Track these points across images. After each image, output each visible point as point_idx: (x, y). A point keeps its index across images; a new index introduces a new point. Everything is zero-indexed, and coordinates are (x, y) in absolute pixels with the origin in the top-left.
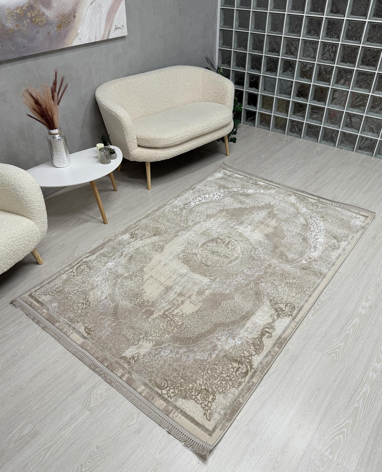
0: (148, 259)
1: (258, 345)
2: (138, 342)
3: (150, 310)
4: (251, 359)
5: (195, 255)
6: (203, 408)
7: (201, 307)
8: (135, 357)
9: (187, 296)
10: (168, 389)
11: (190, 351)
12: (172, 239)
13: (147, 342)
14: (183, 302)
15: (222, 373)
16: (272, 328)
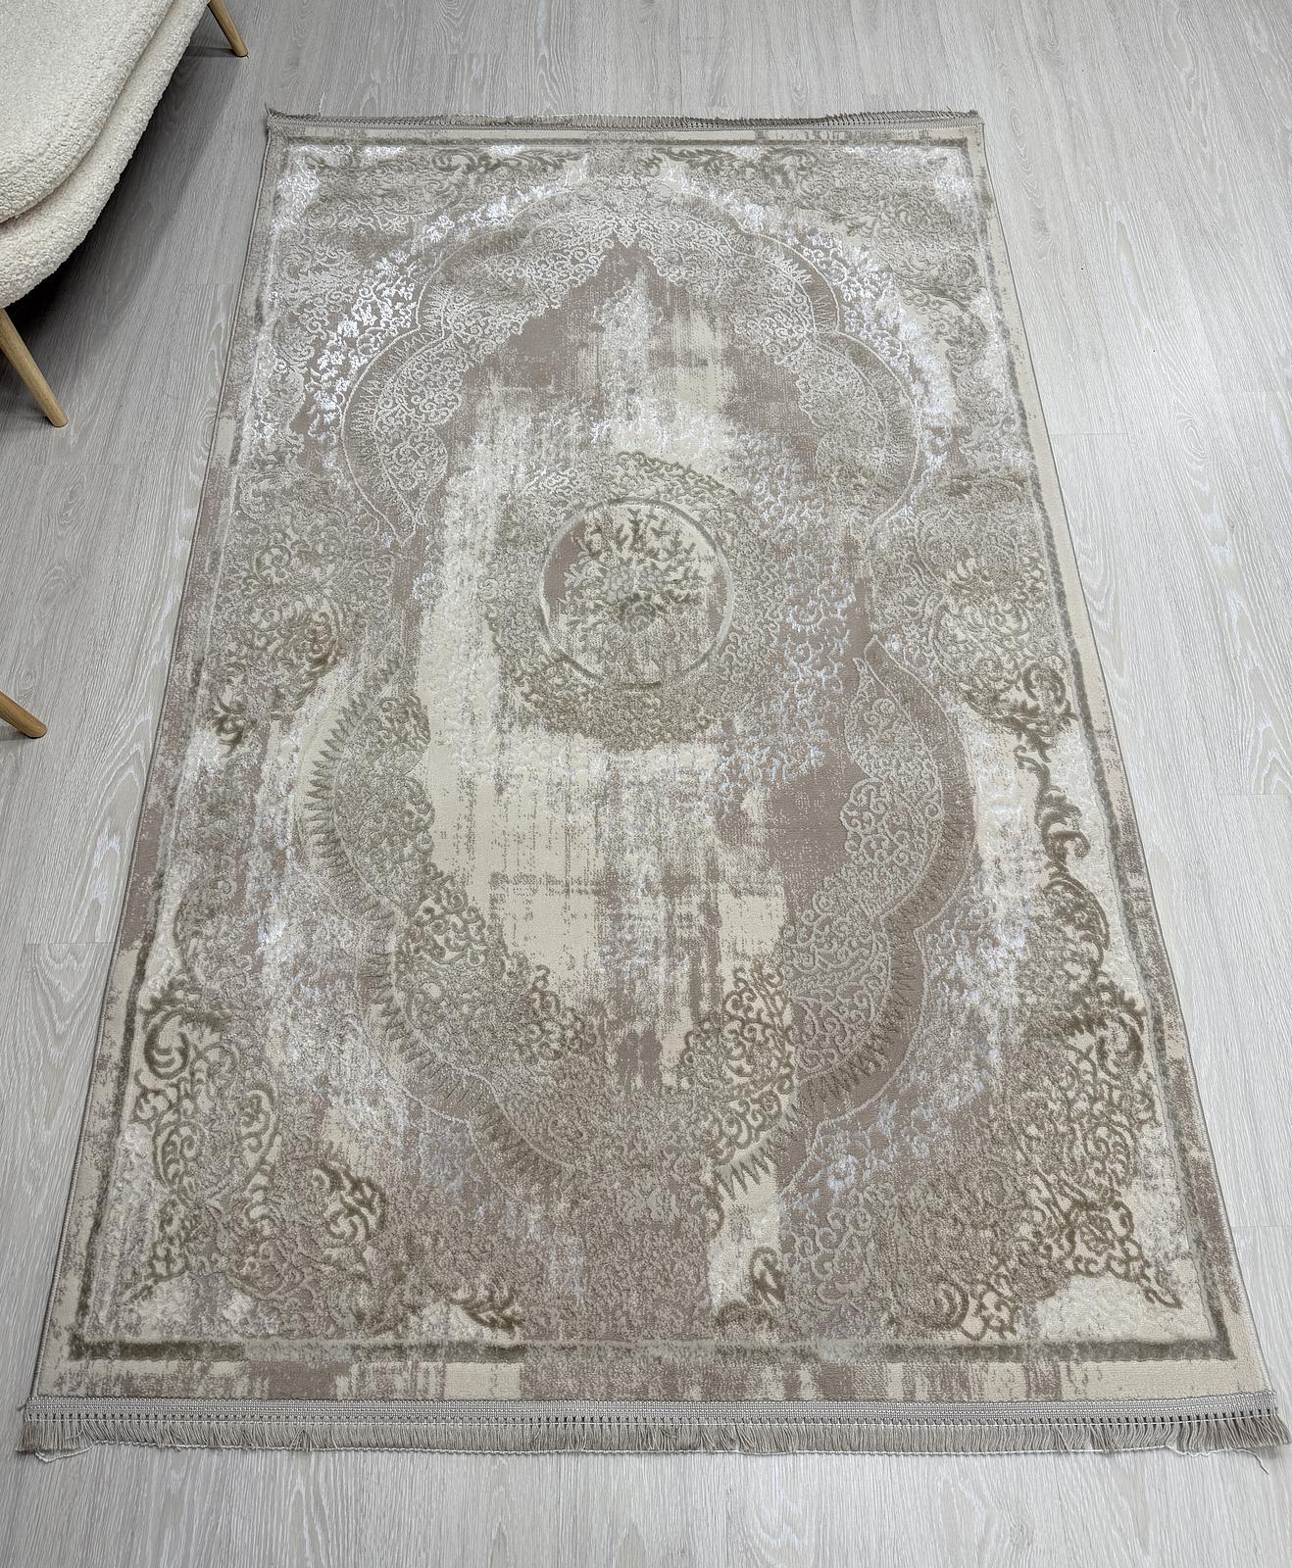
0: (409, 807)
1: (1079, 907)
2: (718, 1208)
3: (632, 1035)
4: (1111, 982)
5: (567, 666)
6: (1126, 1277)
7: (787, 888)
8: (763, 1275)
9: (700, 871)
10: (973, 1304)
11: (911, 1099)
12: (412, 641)
13: (742, 1182)
14: (712, 915)
15: (1069, 1103)
16: (1063, 809)
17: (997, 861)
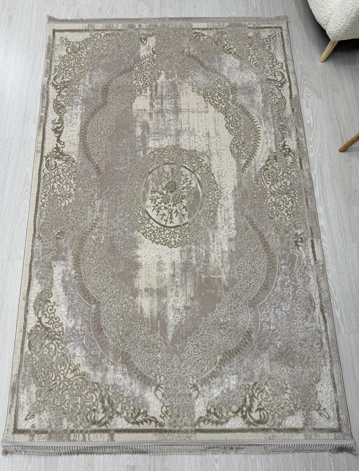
1: (59, 108)
2: (153, 51)
4: (56, 90)
6: (70, 42)
7: (132, 111)
8: (144, 41)
9: (154, 115)
13: (148, 55)
14: (151, 105)
16: (55, 131)
17: (76, 118)
